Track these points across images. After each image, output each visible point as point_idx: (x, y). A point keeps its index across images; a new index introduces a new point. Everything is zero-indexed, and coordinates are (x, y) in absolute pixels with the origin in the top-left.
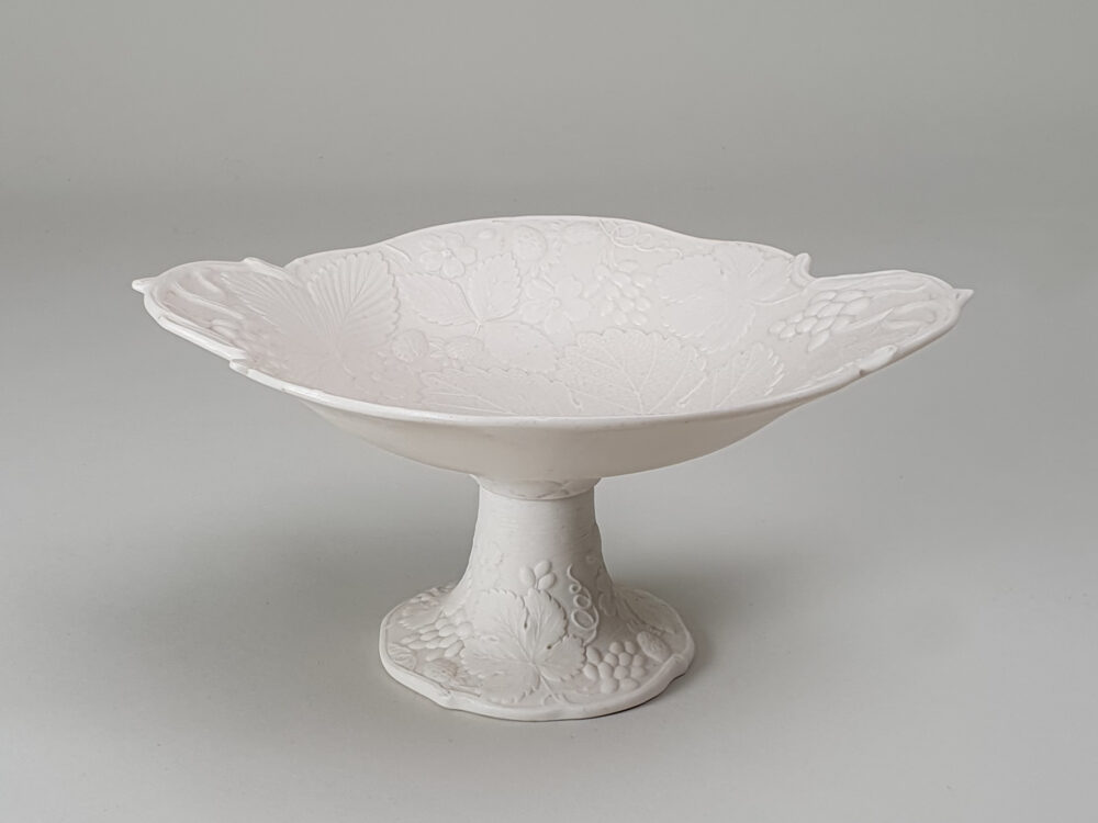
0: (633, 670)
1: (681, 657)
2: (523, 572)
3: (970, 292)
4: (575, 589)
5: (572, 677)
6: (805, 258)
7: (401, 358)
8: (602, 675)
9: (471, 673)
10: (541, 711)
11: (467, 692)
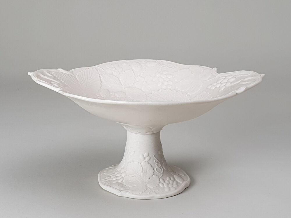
0: (174, 185)
1: (187, 182)
2: (141, 156)
3: (264, 75)
4: (156, 161)
5: (157, 187)
6: (215, 69)
7: (103, 96)
8: (165, 186)
9: (127, 186)
10: (148, 196)
11: (126, 191)
